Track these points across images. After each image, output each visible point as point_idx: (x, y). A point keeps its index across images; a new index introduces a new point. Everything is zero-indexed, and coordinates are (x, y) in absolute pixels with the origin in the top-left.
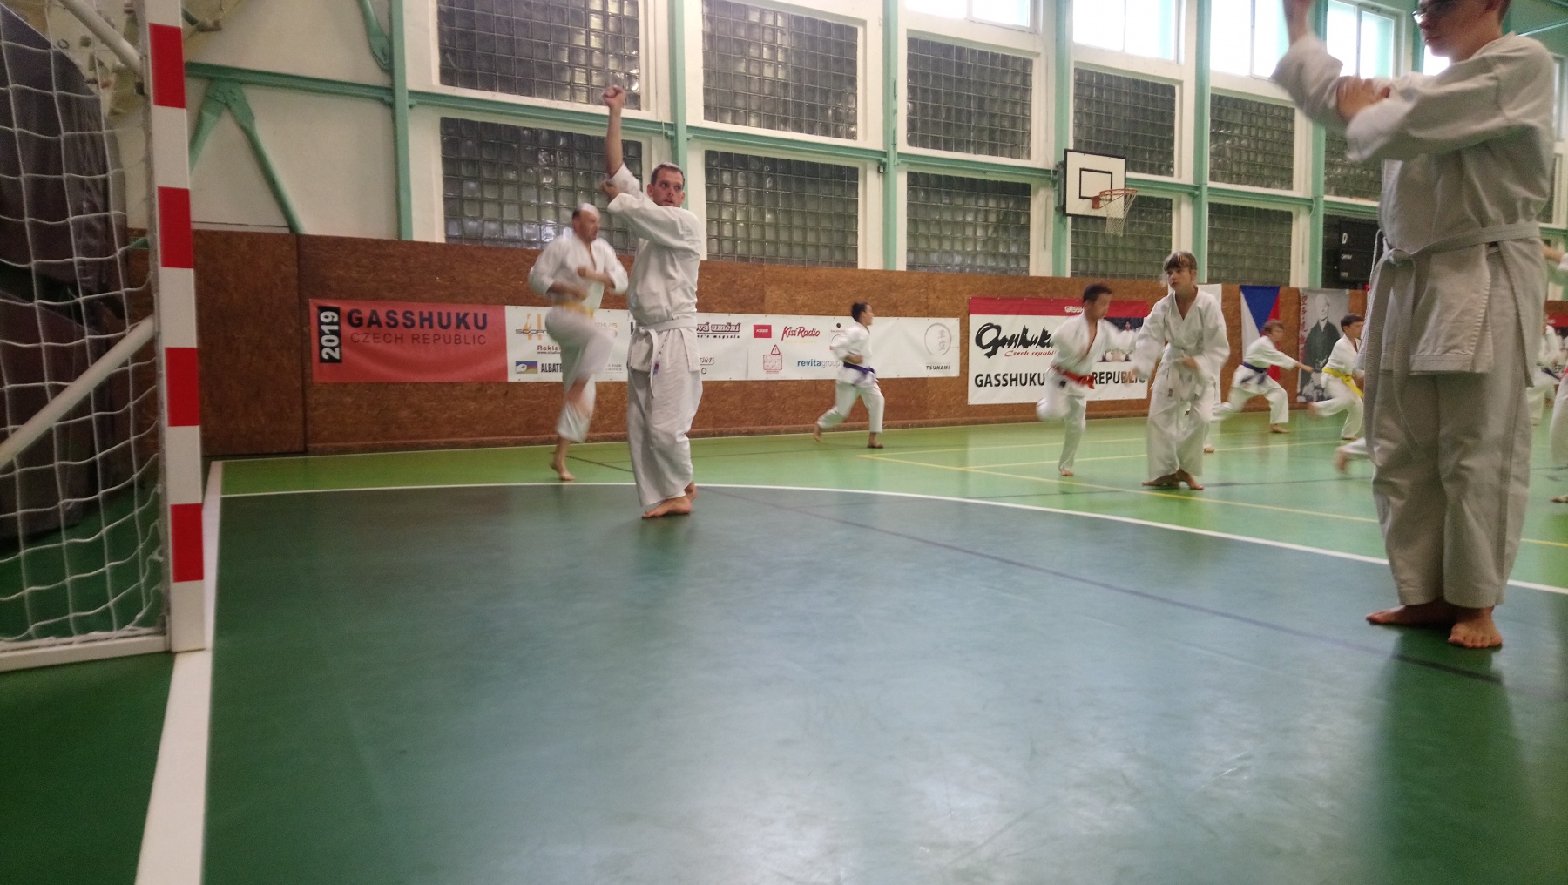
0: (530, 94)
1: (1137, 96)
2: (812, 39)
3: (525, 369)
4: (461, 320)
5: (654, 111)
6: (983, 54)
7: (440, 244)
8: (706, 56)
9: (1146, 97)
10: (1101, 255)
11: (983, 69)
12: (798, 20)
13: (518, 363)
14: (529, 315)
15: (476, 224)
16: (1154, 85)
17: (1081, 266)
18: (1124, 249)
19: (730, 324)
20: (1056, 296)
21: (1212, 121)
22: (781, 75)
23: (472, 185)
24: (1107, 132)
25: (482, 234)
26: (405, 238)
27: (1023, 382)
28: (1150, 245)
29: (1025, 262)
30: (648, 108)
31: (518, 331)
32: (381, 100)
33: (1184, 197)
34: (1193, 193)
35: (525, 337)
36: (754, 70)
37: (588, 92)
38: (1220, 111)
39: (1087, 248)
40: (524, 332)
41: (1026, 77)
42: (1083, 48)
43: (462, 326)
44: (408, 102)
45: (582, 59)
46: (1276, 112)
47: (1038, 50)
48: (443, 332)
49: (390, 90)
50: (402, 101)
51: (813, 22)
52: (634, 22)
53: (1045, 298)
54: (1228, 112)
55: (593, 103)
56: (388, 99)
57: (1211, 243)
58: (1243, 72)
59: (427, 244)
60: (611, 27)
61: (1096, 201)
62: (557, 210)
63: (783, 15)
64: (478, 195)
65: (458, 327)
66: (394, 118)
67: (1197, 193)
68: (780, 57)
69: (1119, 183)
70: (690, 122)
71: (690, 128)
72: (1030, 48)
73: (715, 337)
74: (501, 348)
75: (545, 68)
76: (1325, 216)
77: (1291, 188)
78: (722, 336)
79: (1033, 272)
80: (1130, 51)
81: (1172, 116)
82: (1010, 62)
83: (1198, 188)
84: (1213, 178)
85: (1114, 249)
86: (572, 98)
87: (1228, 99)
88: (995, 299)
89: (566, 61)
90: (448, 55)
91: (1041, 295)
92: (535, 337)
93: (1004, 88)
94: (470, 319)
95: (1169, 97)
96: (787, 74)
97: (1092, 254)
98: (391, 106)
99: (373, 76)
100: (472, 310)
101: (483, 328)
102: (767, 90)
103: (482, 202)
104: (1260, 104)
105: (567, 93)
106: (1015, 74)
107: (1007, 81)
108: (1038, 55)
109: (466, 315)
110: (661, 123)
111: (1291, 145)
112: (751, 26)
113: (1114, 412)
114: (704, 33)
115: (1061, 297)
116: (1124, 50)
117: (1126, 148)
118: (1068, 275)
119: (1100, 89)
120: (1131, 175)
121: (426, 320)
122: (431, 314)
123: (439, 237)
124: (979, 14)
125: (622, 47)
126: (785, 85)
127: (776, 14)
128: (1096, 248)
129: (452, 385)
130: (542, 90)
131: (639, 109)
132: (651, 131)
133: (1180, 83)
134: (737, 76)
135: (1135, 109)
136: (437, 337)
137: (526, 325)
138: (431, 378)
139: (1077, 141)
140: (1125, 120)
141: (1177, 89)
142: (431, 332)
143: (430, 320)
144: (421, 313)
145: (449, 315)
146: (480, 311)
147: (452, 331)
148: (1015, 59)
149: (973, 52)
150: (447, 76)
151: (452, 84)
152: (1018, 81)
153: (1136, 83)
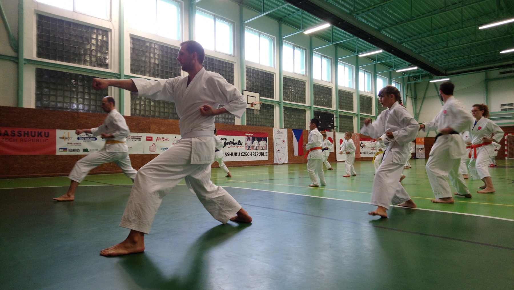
0: (69, 62)
1: (263, 76)
2: (167, 52)
3: (62, 151)
4: (40, 134)
5: (113, 69)
6: (219, 61)
7: (33, 109)
8: (132, 54)
9: (266, 77)
10: (255, 119)
11: (219, 65)
12: (162, 46)
13: (60, 149)
14: (65, 133)
15: (47, 102)
16: (268, 74)
17: (250, 122)
18: (261, 118)
19: (138, 136)
20: (242, 131)
21: (284, 84)
22: (157, 62)
23: (46, 90)
24: (255, 86)
25: (49, 106)
26: (20, 106)
27: (233, 155)
28: (268, 117)
29: (234, 120)
30: (111, 69)
31: (61, 138)
32: (13, 61)
33: (277, 105)
34: (279, 103)
35: (63, 140)
36: (147, 60)
37: (90, 63)
38: (286, 82)
39: (251, 118)
40: (63, 138)
41: (232, 69)
42: (248, 62)
43: (40, 136)
44: (24, 62)
45: (89, 52)
46: (301, 83)
47: (235, 61)
48: (32, 138)
49: (17, 58)
50: (21, 62)
51: (167, 47)
52: (107, 42)
53: (239, 131)
54: (288, 82)
55: (92, 66)
56: (16, 61)
57: (284, 117)
58: (292, 71)
59: (28, 109)
60: (99, 43)
61: (252, 105)
62: (77, 99)
63: (157, 44)
64: (49, 93)
65: (38, 136)
66: (18, 67)
67: (280, 103)
68: (156, 57)
69: (258, 100)
70: (125, 74)
71: (125, 76)
72: (233, 61)
73: (133, 140)
74: (54, 143)
75: (75, 54)
76: (314, 111)
77: (305, 103)
78: (135, 140)
79: (236, 124)
80: (261, 63)
81: (273, 82)
82: (228, 64)
83: (280, 102)
84: (284, 99)
85: (258, 118)
86: (85, 64)
87: (288, 79)
88: (224, 131)
89: (83, 53)
90: (40, 48)
91: (238, 130)
92: (67, 140)
93: (226, 71)
94: (43, 134)
95: (272, 77)
96: (159, 62)
97: (252, 119)
98: (17, 63)
99: (10, 52)
100: (43, 131)
101: (47, 137)
102: (152, 66)
103: (50, 95)
104: (296, 80)
105: (83, 62)
106: (229, 68)
107: (227, 70)
108: (235, 63)
109: (41, 132)
110: (115, 74)
111: (305, 92)
112: (147, 47)
113: (259, 164)
114: (131, 48)
115: (244, 131)
116: (259, 63)
117: (261, 90)
118: (246, 125)
119: (253, 74)
120: (261, 98)
121: (26, 134)
122: (28, 132)
123: (33, 106)
124: (218, 50)
125: (102, 49)
126: (158, 65)
127: (155, 44)
128: (253, 117)
129: (35, 156)
130: (74, 61)
131: (108, 69)
132: (111, 76)
133: (275, 73)
134: (142, 61)
135: (263, 80)
136: (30, 140)
137: (64, 136)
138: (26, 154)
139: (247, 88)
140: (260, 83)
141: (274, 75)
142: (28, 138)
143: (28, 134)
144: (24, 132)
145: (35, 132)
146: (47, 131)
147: (36, 138)
148: (229, 63)
149: (216, 60)
150: (39, 55)
151: (41, 57)
152: (230, 70)
153: (263, 72)
